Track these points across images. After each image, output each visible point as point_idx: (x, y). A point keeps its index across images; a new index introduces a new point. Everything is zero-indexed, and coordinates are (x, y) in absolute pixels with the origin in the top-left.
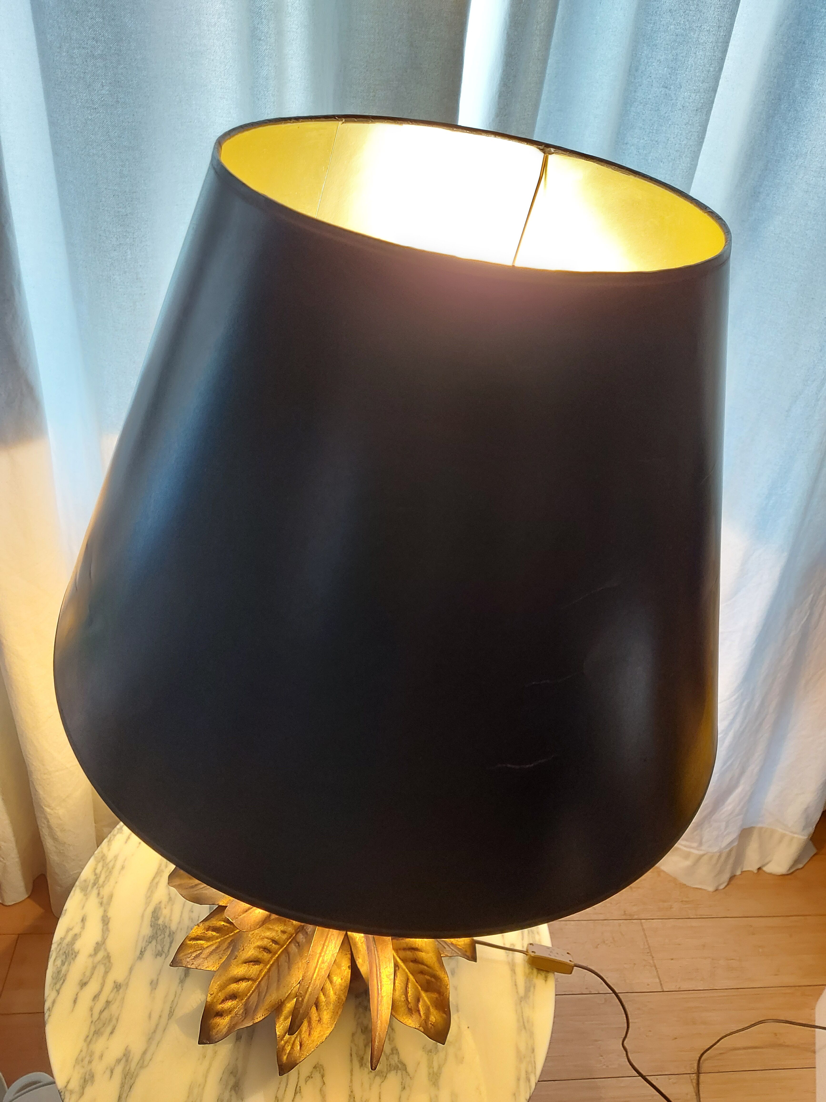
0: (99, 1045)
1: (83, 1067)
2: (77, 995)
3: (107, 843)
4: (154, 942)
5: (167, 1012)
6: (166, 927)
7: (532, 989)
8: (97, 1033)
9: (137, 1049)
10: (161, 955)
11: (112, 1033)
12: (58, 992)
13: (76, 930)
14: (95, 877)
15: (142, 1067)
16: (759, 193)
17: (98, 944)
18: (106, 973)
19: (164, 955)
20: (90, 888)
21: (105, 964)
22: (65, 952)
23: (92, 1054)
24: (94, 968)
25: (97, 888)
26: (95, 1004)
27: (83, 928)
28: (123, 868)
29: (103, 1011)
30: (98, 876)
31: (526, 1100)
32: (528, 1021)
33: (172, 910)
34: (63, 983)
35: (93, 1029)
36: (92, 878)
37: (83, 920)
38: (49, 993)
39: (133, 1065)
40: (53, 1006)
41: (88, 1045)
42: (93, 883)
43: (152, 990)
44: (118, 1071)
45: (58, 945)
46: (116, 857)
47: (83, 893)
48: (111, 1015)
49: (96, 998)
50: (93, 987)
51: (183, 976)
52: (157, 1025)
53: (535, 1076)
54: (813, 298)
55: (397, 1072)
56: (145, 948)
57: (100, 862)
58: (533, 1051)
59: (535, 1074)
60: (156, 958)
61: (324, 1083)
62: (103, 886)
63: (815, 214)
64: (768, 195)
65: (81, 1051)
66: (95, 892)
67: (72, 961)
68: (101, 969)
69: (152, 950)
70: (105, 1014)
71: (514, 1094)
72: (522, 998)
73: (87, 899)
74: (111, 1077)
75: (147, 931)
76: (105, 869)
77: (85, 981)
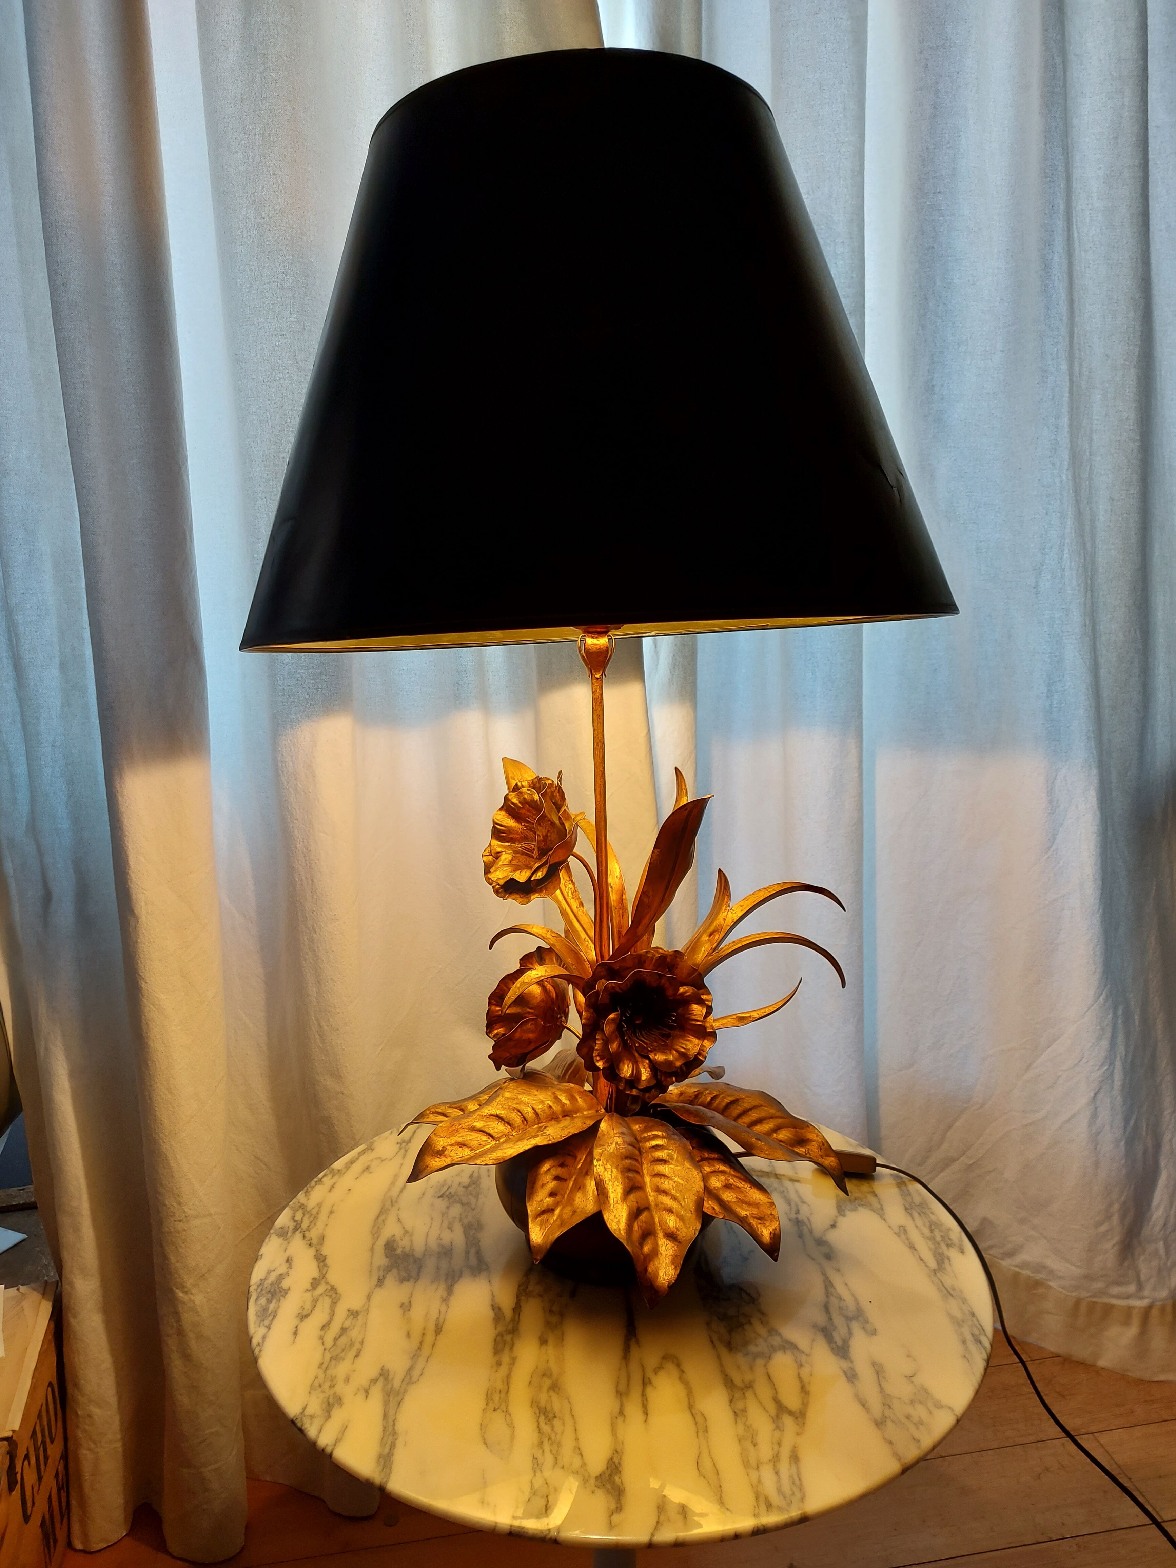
0: (341, 1369)
1: (323, 1392)
2: (297, 1327)
3: (304, 1195)
4: (395, 1271)
5: (431, 1327)
6: (408, 1255)
7: (946, 1261)
8: (336, 1359)
9: (398, 1366)
10: (408, 1280)
11: (357, 1356)
12: (269, 1327)
13: (283, 1269)
14: (296, 1223)
15: (411, 1382)
16: (933, 386)
17: (316, 1279)
18: (334, 1304)
19: (412, 1280)
20: (290, 1233)
21: (331, 1296)
22: (269, 1291)
23: (333, 1379)
24: (315, 1301)
25: (301, 1232)
26: (325, 1333)
27: (290, 1267)
28: (332, 1212)
29: (339, 1337)
30: (299, 1222)
31: (984, 1360)
32: (954, 1289)
33: (412, 1241)
34: (273, 1319)
35: (328, 1356)
36: (292, 1225)
37: (288, 1261)
38: (256, 1331)
39: (397, 1383)
40: (263, 1342)
41: (325, 1371)
42: (293, 1229)
43: (404, 1312)
44: (377, 1393)
45: (258, 1286)
46: (320, 1205)
47: (282, 1238)
48: (351, 1340)
49: (325, 1327)
50: (319, 1316)
51: (445, 1295)
52: (421, 1343)
53: (987, 1338)
54: (1020, 469)
55: (785, 1351)
56: (383, 1276)
57: (298, 1210)
58: (973, 1315)
59: (986, 1335)
60: (402, 1283)
61: (683, 1372)
62: (308, 1230)
63: (994, 393)
64: (942, 385)
65: (316, 1377)
66: (298, 1235)
67: (282, 1298)
68: (327, 1301)
69: (395, 1277)
70: (343, 1340)
71: (965, 1357)
72: (935, 1270)
73: (289, 1243)
74: (367, 1397)
75: (381, 1260)
76: (307, 1216)
77: (305, 1313)
